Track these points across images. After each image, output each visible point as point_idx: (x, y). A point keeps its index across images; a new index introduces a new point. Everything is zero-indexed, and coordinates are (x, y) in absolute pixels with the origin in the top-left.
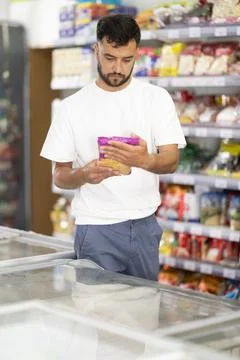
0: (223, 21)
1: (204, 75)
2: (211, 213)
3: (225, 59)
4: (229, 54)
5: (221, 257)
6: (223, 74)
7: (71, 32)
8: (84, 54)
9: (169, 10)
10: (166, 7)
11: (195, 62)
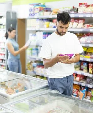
0: (82, 13)
1: (76, 28)
2: (77, 67)
3: (82, 23)
4: (83, 22)
5: (80, 80)
6: (82, 28)
7: (33, 15)
8: (37, 21)
9: (64, 9)
10: (63, 8)
11: (72, 24)
